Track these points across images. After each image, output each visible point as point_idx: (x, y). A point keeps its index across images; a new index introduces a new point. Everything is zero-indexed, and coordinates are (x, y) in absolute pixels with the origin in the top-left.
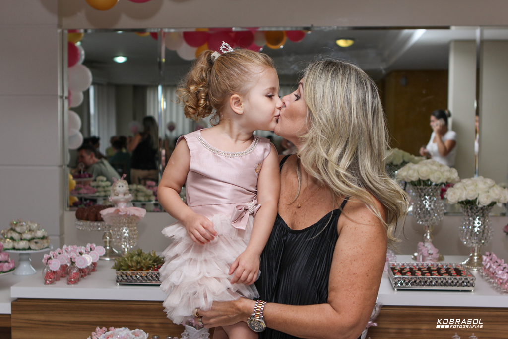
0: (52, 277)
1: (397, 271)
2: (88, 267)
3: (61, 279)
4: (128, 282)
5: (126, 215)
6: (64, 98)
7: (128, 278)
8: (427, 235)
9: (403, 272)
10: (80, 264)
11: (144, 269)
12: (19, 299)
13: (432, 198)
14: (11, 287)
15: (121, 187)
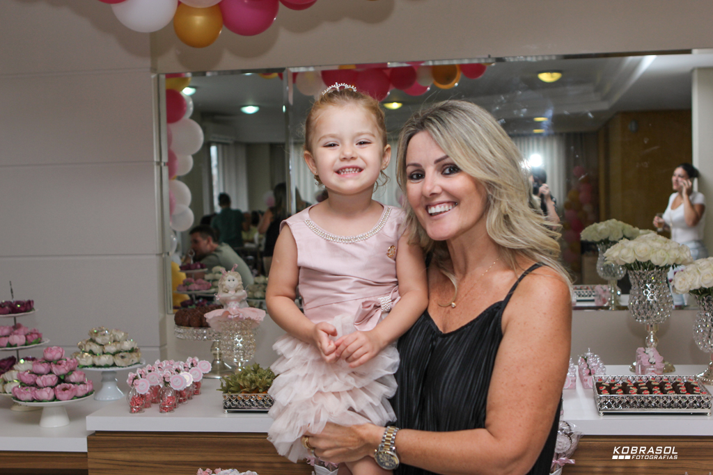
0: (139, 403)
1: (605, 387)
2: (187, 389)
3: (153, 405)
4: (239, 408)
5: (238, 319)
6: (163, 164)
7: (239, 403)
8: (649, 338)
9: (613, 389)
10: (176, 385)
11: (261, 391)
12: (97, 432)
13: (655, 287)
14: (87, 417)
15: (232, 281)
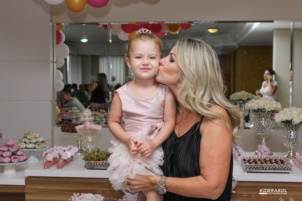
0: (48, 165)
1: (247, 161)
2: (68, 159)
3: (53, 165)
4: (92, 167)
5: (90, 129)
6: (54, 62)
7: (92, 165)
8: (263, 141)
9: (250, 162)
10: (64, 157)
11: (101, 160)
12: (29, 177)
13: (266, 119)
14: (25, 170)
15: (87, 113)
